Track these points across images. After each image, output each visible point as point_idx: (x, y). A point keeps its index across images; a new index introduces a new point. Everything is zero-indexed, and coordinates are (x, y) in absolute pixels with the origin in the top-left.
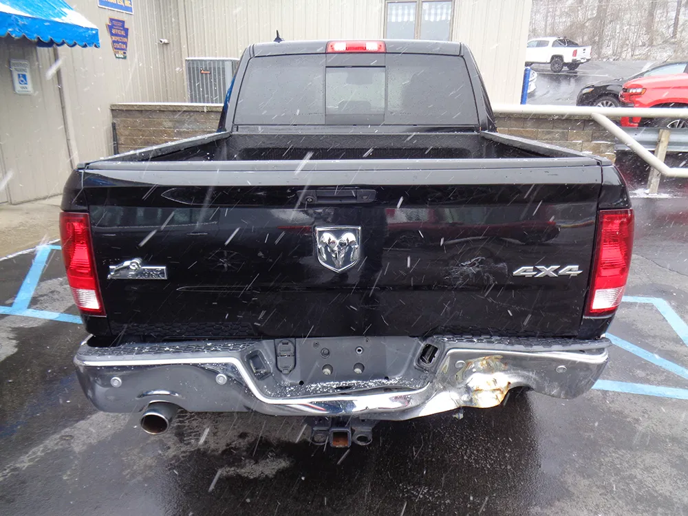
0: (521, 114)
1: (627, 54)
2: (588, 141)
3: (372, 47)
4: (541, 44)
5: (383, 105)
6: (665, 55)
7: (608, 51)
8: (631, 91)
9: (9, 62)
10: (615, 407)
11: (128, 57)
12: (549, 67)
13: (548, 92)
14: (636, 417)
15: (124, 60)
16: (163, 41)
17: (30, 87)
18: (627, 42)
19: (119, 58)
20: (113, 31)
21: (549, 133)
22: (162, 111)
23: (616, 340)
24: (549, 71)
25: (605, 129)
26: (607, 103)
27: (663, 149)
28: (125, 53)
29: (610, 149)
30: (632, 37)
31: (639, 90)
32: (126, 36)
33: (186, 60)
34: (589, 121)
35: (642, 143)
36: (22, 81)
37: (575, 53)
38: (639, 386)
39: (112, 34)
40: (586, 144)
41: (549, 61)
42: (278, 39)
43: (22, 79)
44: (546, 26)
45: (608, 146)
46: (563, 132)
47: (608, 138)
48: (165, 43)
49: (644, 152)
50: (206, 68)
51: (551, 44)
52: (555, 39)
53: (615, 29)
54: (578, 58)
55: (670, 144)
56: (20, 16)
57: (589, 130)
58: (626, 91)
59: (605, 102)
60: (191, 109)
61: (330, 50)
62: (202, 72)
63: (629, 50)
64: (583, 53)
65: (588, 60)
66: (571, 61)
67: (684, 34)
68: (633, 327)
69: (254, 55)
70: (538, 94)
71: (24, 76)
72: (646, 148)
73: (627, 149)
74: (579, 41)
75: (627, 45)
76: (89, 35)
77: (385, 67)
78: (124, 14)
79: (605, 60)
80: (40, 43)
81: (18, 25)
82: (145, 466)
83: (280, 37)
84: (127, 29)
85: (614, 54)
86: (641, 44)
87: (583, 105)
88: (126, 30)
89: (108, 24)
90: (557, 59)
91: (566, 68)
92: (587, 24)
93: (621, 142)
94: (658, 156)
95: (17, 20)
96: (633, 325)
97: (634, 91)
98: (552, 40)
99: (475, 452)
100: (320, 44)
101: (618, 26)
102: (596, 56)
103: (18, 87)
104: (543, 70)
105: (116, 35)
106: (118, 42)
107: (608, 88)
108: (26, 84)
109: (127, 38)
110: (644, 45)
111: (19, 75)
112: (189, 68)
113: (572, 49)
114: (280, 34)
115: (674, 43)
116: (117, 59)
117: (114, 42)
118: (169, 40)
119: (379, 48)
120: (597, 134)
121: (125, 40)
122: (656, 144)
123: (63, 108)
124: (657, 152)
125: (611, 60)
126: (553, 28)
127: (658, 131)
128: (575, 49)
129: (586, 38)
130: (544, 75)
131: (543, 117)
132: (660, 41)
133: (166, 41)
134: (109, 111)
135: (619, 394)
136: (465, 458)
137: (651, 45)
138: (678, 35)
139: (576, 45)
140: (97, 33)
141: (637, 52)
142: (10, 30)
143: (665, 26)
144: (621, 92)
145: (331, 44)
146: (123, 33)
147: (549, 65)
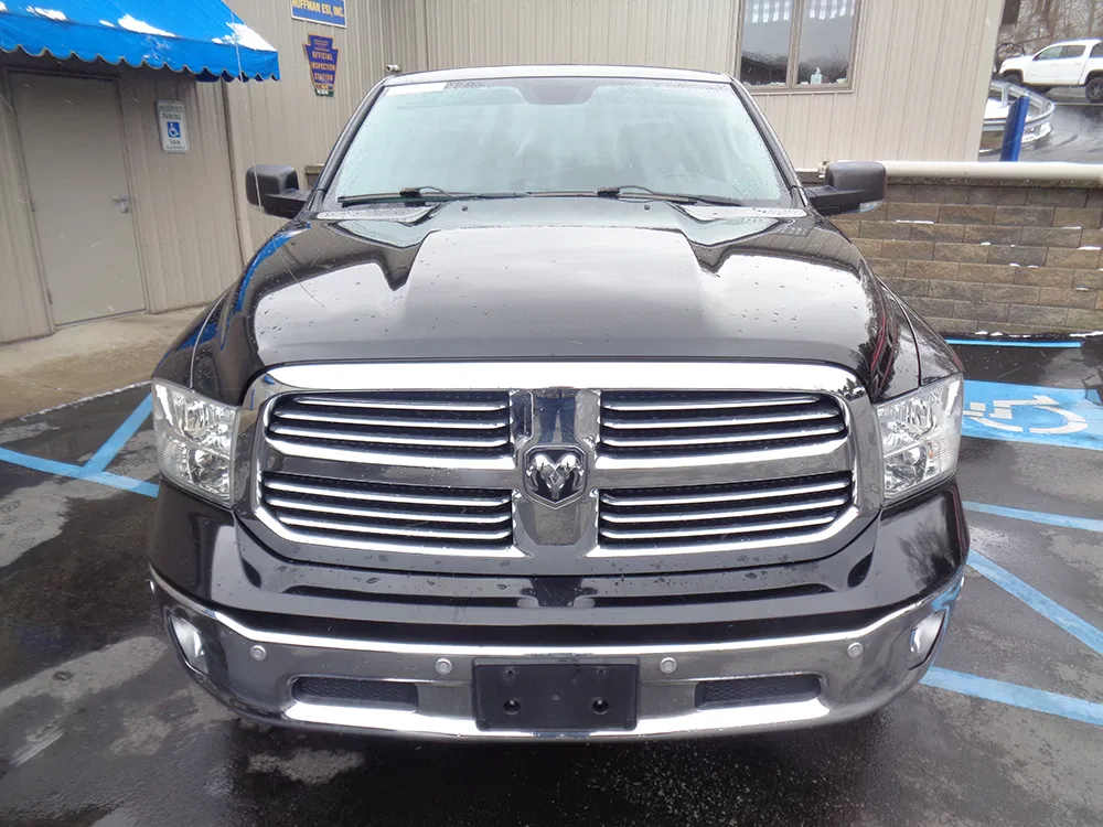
0: (963, 179)
2: (1091, 227)
9: (155, 104)
10: (989, 733)
11: (335, 94)
14: (1022, 759)
15: (329, 98)
16: (392, 67)
17: (183, 141)
19: (322, 95)
20: (315, 54)
21: (1016, 212)
23: (1043, 602)
24: (1079, 100)
28: (331, 88)
32: (334, 61)
36: (173, 133)
38: (1055, 697)
39: (311, 59)
40: (1088, 233)
41: (1082, 82)
43: (173, 129)
44: (1091, 19)
46: (1044, 211)
48: (394, 71)
51: (1088, 51)
52: (1096, 42)
56: (158, 36)
68: (1091, 582)
71: (176, 125)
76: (263, 62)
78: (333, 30)
80: (206, 76)
81: (156, 51)
82: (150, 736)
84: (336, 51)
88: (335, 53)
89: (307, 43)
90: (1099, 77)
95: (155, 43)
96: (1094, 576)
98: (1091, 44)
99: (683, 785)
103: (167, 141)
105: (319, 60)
106: (321, 71)
108: (179, 136)
109: (335, 64)
111: (169, 124)
116: (319, 98)
117: (314, 71)
118: (400, 66)
121: (332, 67)
123: (233, 172)
130: (1069, 108)
131: (1006, 184)
133: (396, 67)
134: (303, 176)
135: (1006, 707)
136: (661, 793)
140: (276, 58)
142: (146, 56)
146: (329, 57)
147: (1084, 89)
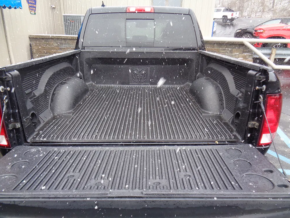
1: (253, 16)
2: (241, 53)
3: (148, 10)
4: (218, 10)
5: (153, 37)
6: (269, 16)
7: (245, 14)
8: (258, 31)
11: (36, 14)
12: (221, 20)
13: (221, 32)
15: (34, 15)
16: (53, 6)
18: (254, 10)
19: (32, 14)
20: (29, 1)
22: (52, 38)
24: (221, 22)
25: (248, 48)
26: (247, 36)
27: (273, 57)
28: (35, 12)
29: (251, 57)
30: (256, 8)
31: (262, 31)
32: (35, 4)
33: (63, 16)
34: (242, 45)
35: (264, 54)
37: (232, 15)
39: (29, 3)
40: (240, 55)
41: (221, 18)
42: (103, 5)
44: (220, 2)
45: (250, 56)
46: (230, 50)
47: (250, 52)
48: (53, 8)
49: (265, 58)
50: (72, 19)
51: (222, 10)
52: (224, 8)
53: (249, 4)
54: (234, 17)
55: (276, 55)
57: (241, 49)
58: (256, 31)
59: (246, 36)
60: (66, 38)
61: (128, 11)
62: (71, 21)
63: (254, 13)
64: (236, 15)
65: (238, 18)
66: (231, 18)
67: (277, 6)
69: (91, 13)
70: (217, 32)
72: (266, 56)
73: (258, 57)
74: (233, 9)
75: (253, 11)
76: (17, 3)
77: (154, 19)
79: (244, 18)
83: (104, 4)
84: (36, 1)
85: (248, 15)
86: (259, 11)
87: (238, 37)
90: (225, 17)
91: (228, 21)
92: (237, 2)
93: (255, 54)
94: (271, 60)
97: (260, 31)
98: (223, 9)
100: (123, 8)
101: (250, 3)
102: (241, 16)
104: (219, 22)
105: (31, 3)
106: (32, 7)
107: (247, 30)
109: (36, 4)
110: (260, 12)
112: (65, 20)
113: (231, 13)
114: (104, 3)
115: (272, 11)
116: (32, 15)
117: (30, 6)
118: (55, 6)
119: (151, 10)
120: (245, 51)
121: (35, 6)
122: (270, 55)
123: (6, 37)
124: (271, 58)
125: (247, 18)
126: (222, 4)
127: (271, 49)
128: (232, 13)
129: (236, 8)
130: (220, 24)
131: (222, 43)
132: (267, 9)
133: (54, 7)
134: (28, 38)
137: (263, 11)
138: (274, 7)
139: (233, 11)
140: (21, 2)
141: (257, 15)
143: (269, 3)
144: (254, 32)
145: (129, 8)
146: (34, 2)
147: (222, 20)
